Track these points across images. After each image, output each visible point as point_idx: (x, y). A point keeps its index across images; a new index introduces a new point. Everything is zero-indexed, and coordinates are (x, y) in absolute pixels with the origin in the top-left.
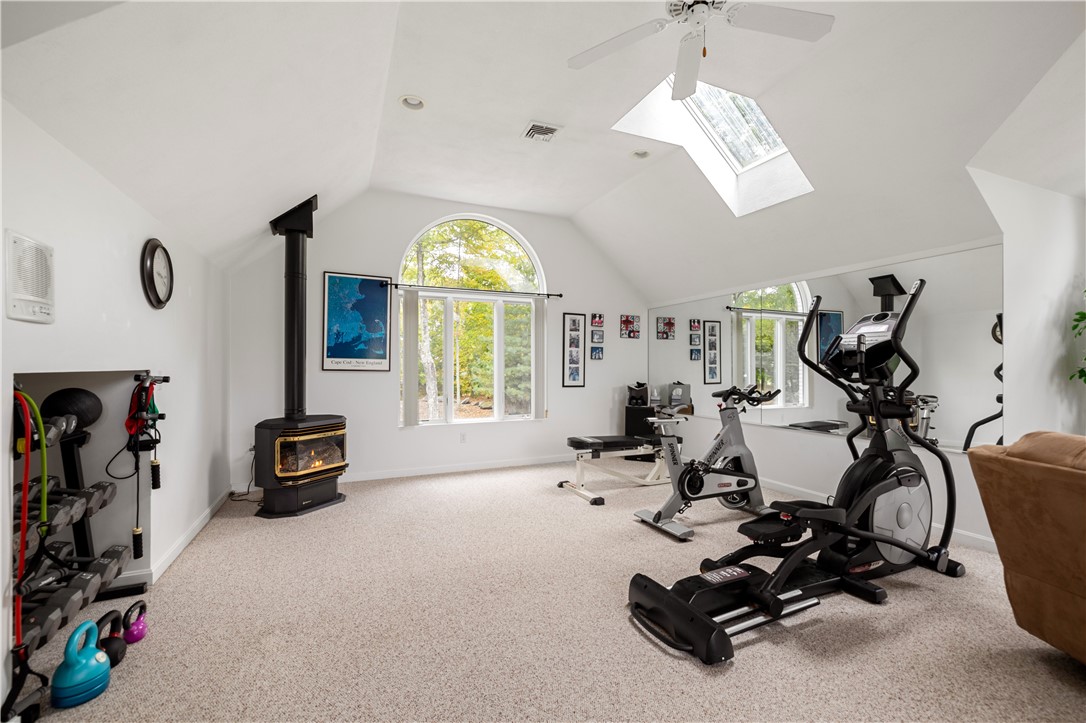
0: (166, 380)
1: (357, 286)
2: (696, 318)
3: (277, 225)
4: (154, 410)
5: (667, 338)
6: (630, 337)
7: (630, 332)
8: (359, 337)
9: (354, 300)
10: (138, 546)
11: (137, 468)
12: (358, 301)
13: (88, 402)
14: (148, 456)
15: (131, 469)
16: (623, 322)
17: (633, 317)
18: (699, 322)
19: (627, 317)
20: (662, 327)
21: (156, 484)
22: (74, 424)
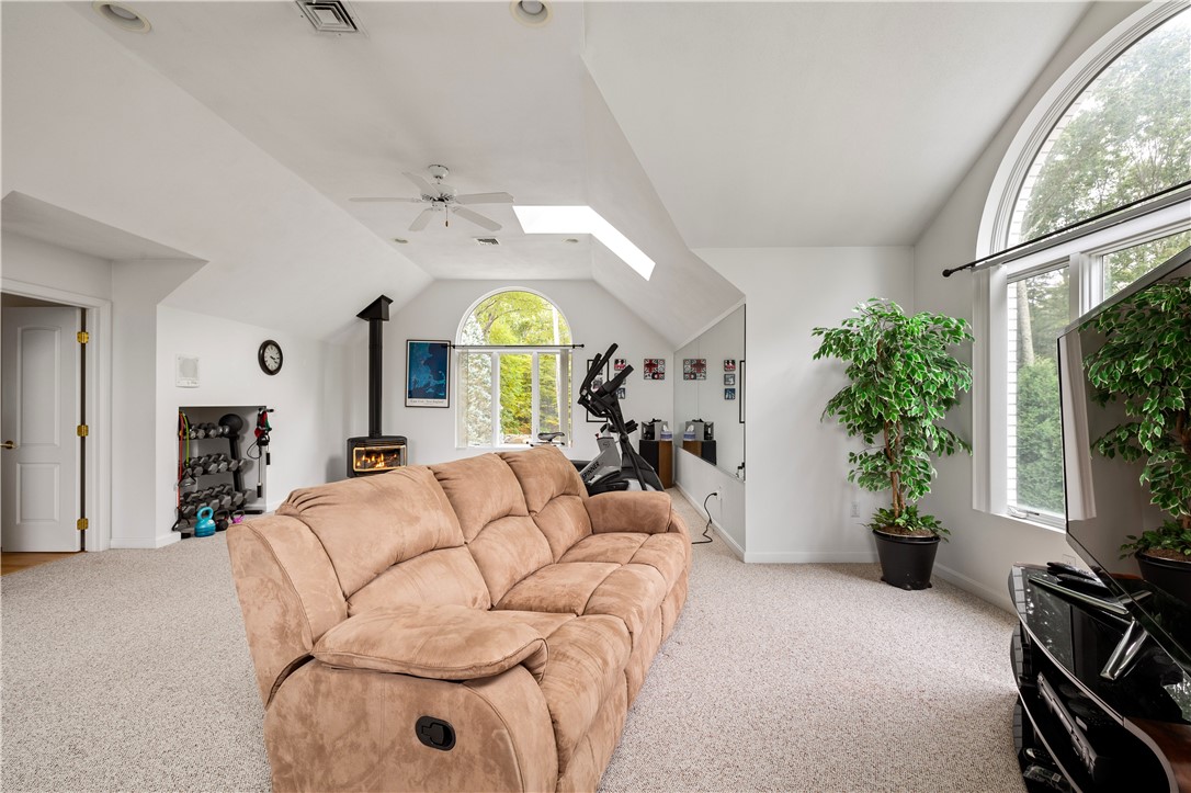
0: (272, 411)
1: (427, 349)
2: (730, 358)
3: (362, 315)
4: (267, 425)
5: (695, 378)
6: (653, 378)
7: (654, 374)
8: (429, 384)
9: (425, 358)
10: (260, 492)
11: (260, 453)
12: (429, 359)
13: (236, 421)
14: (265, 449)
15: (258, 456)
16: (647, 365)
17: (657, 361)
18: (733, 362)
19: (651, 361)
20: (688, 369)
21: (268, 463)
22: (227, 430)
